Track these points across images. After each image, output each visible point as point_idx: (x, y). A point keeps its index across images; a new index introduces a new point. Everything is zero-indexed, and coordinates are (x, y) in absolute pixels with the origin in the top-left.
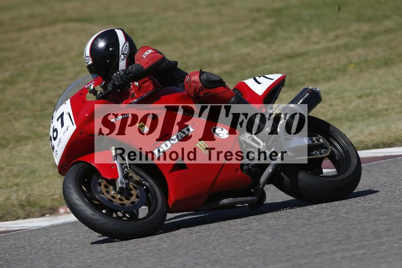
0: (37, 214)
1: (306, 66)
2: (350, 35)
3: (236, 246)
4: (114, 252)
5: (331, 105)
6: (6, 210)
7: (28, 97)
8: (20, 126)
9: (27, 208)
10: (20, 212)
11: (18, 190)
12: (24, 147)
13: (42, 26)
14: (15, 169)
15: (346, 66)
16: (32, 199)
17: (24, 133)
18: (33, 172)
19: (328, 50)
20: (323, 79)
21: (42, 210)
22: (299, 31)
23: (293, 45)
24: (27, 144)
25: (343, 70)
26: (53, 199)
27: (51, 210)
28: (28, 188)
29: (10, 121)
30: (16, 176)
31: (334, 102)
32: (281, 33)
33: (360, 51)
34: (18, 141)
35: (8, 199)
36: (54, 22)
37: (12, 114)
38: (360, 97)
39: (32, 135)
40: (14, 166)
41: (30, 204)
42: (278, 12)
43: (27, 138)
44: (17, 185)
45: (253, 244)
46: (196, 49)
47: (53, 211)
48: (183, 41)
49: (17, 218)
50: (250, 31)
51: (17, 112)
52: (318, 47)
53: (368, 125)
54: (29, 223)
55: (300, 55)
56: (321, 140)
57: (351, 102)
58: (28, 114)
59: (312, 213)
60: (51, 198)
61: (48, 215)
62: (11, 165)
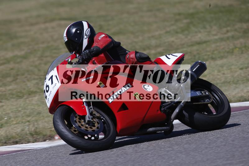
0: (41, 140)
1: (208, 49)
2: (236, 30)
3: (164, 161)
4: (89, 164)
5: (224, 74)
6: (21, 137)
7: (36, 66)
8: (31, 85)
9: (35, 136)
10: (31, 139)
11: (29, 125)
12: (33, 98)
13: (45, 22)
14: (28, 112)
15: (233, 49)
16: (38, 130)
17: (33, 89)
18: (39, 113)
19: (222, 40)
20: (219, 57)
21: (44, 137)
22: (205, 27)
23: (201, 36)
24: (35, 96)
25: (231, 52)
26: (51, 130)
27: (50, 137)
28: (36, 124)
29: (24, 82)
30: (28, 116)
31: (226, 72)
32: (193, 29)
33: (242, 40)
34: (30, 94)
35: (23, 130)
36: (52, 20)
37: (26, 77)
38: (241, 69)
39: (38, 91)
40: (27, 109)
41: (37, 133)
42: (192, 15)
43: (35, 92)
44: (29, 121)
45: (175, 160)
46: (141, 38)
47: (51, 138)
48: (133, 33)
49: (28, 142)
50: (174, 27)
51: (29, 76)
52: (216, 37)
53: (246, 86)
54: (36, 145)
55: (205, 42)
56: (207, 93)
57: (236, 72)
58: (36, 77)
59: (212, 141)
60: (50, 130)
61: (48, 140)
62: (25, 109)
